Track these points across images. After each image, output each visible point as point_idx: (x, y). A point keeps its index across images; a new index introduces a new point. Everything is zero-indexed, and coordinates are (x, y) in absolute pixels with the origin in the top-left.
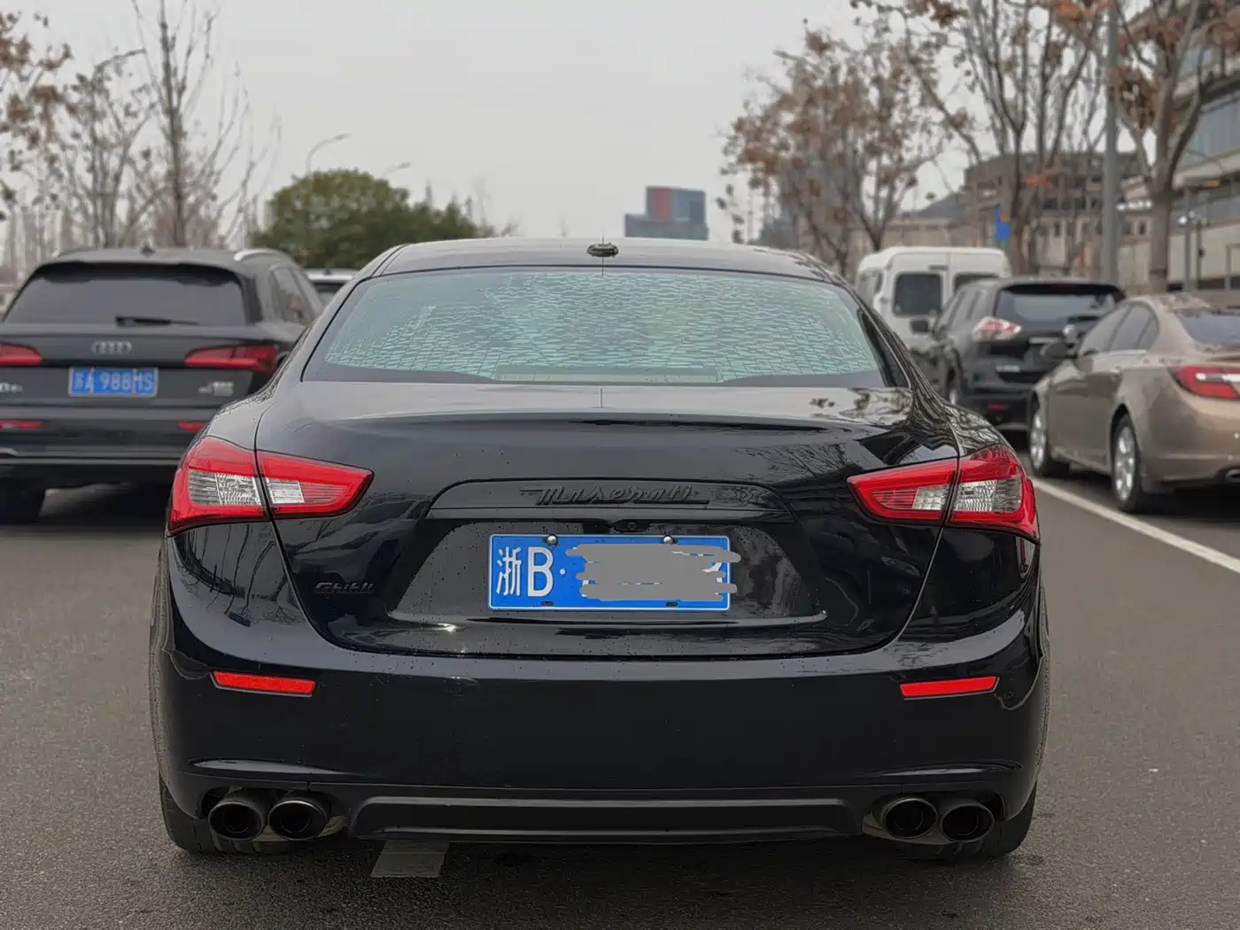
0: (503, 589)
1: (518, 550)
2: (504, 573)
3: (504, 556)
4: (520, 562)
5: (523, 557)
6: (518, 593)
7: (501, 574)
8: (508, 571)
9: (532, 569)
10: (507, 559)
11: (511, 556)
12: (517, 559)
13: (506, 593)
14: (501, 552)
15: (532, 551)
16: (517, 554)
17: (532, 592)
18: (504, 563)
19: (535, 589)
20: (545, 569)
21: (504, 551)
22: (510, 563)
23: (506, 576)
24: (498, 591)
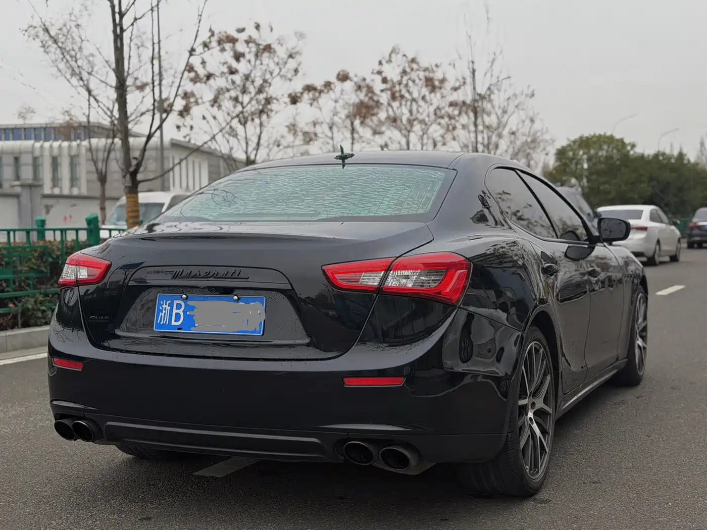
0: (161, 321)
1: (170, 301)
2: (162, 313)
3: (163, 304)
4: (169, 308)
5: (171, 305)
6: (167, 323)
7: (161, 313)
8: (164, 312)
9: (175, 311)
10: (164, 306)
11: (166, 304)
12: (169, 306)
13: (162, 323)
14: (162, 302)
15: (176, 302)
16: (169, 304)
17: (173, 323)
18: (163, 308)
19: (175, 321)
20: (181, 311)
21: (163, 303)
22: (165, 308)
23: (163, 314)
24: (159, 322)
